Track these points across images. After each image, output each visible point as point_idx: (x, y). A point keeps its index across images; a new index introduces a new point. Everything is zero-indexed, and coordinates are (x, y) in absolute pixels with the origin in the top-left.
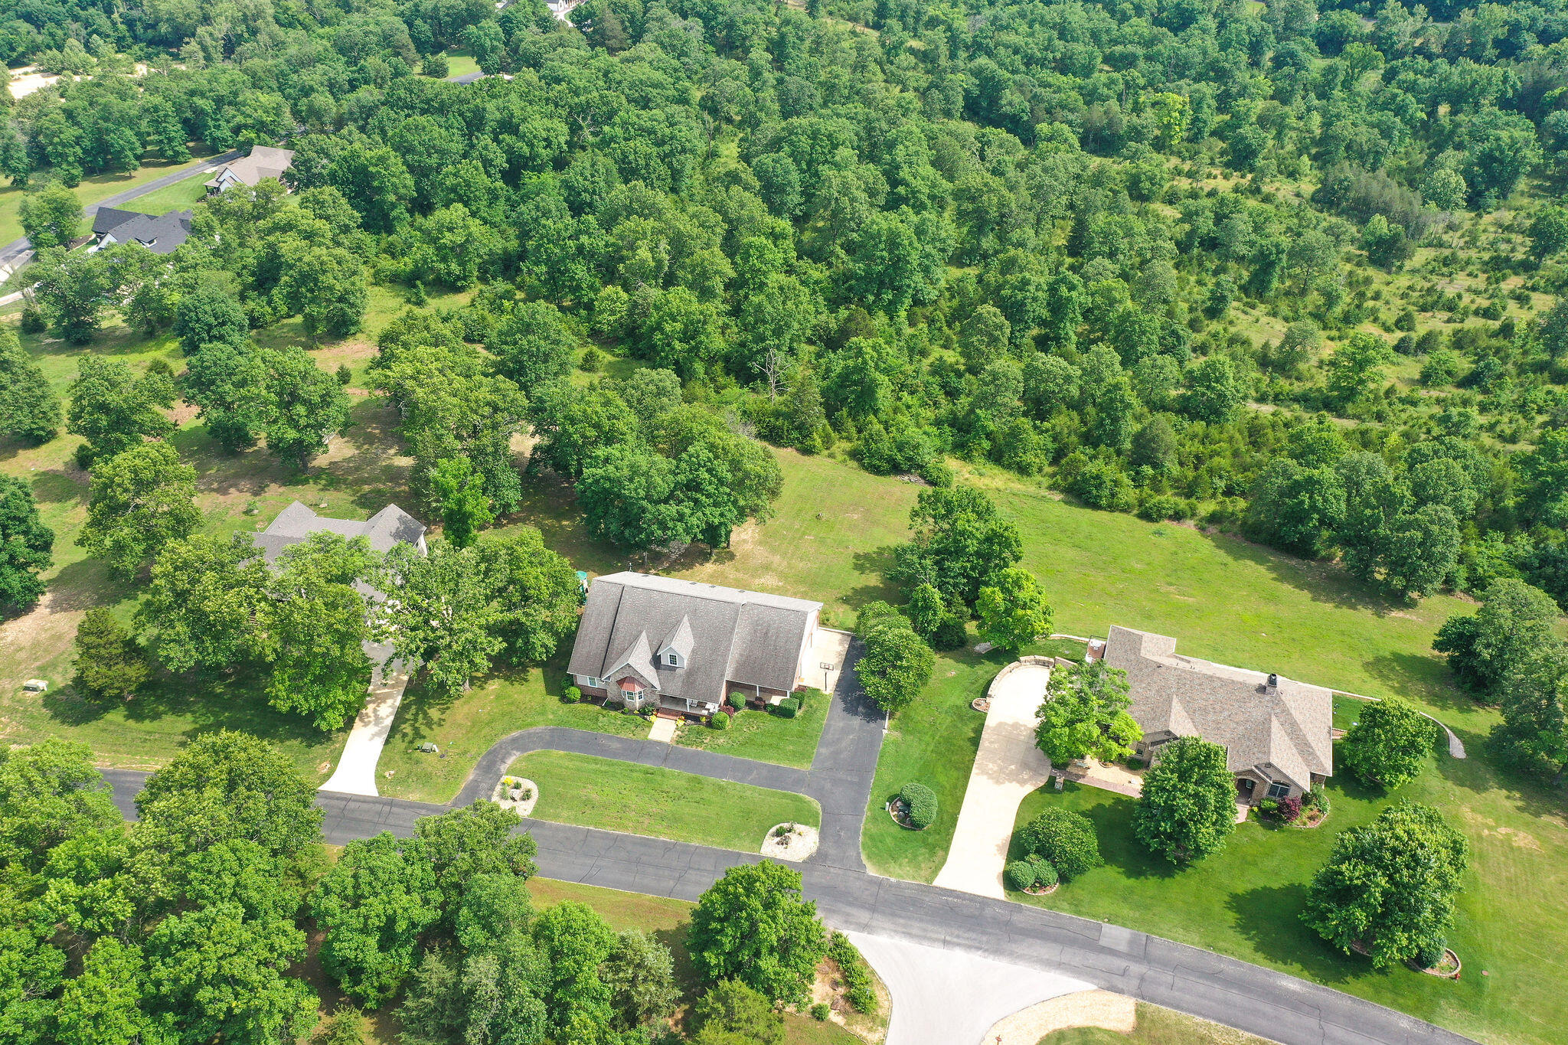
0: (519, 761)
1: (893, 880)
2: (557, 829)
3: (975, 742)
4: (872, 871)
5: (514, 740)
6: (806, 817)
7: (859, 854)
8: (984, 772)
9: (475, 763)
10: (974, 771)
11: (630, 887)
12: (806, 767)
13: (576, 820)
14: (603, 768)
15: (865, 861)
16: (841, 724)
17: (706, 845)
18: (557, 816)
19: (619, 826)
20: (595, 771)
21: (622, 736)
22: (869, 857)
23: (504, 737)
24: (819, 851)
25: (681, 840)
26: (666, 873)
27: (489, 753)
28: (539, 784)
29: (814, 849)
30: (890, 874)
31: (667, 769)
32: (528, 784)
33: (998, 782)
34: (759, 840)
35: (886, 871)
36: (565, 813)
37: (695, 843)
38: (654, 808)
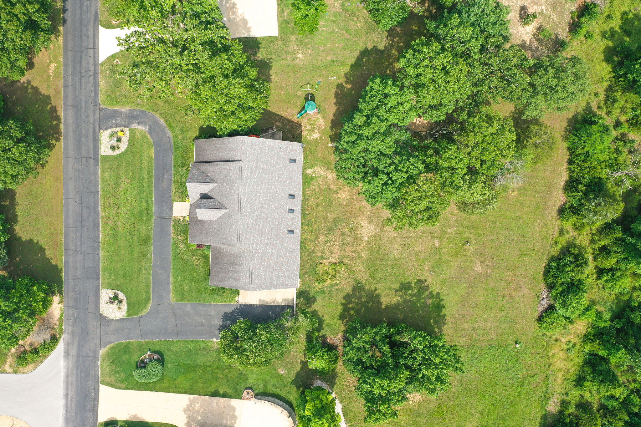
0: (142, 132)
1: (99, 363)
2: (96, 175)
3: (216, 394)
4: (102, 352)
5: (156, 123)
6: (133, 308)
7: (113, 342)
8: (192, 402)
9: (134, 108)
10: (192, 396)
11: (66, 227)
12: (173, 299)
13: (103, 182)
14: (146, 185)
15: (108, 347)
16: (213, 313)
17: (101, 259)
18: (103, 171)
19: (104, 209)
20: (141, 180)
21: (173, 186)
22: (111, 348)
23: (158, 116)
24: (111, 321)
25: (101, 245)
26: (78, 244)
27: (143, 112)
28: (125, 152)
29: (111, 318)
30: (102, 362)
31: (153, 221)
32: (124, 146)
33: (185, 411)
34: (109, 287)
35: (104, 359)
36: (107, 175)
37: (101, 253)
38: (120, 223)
